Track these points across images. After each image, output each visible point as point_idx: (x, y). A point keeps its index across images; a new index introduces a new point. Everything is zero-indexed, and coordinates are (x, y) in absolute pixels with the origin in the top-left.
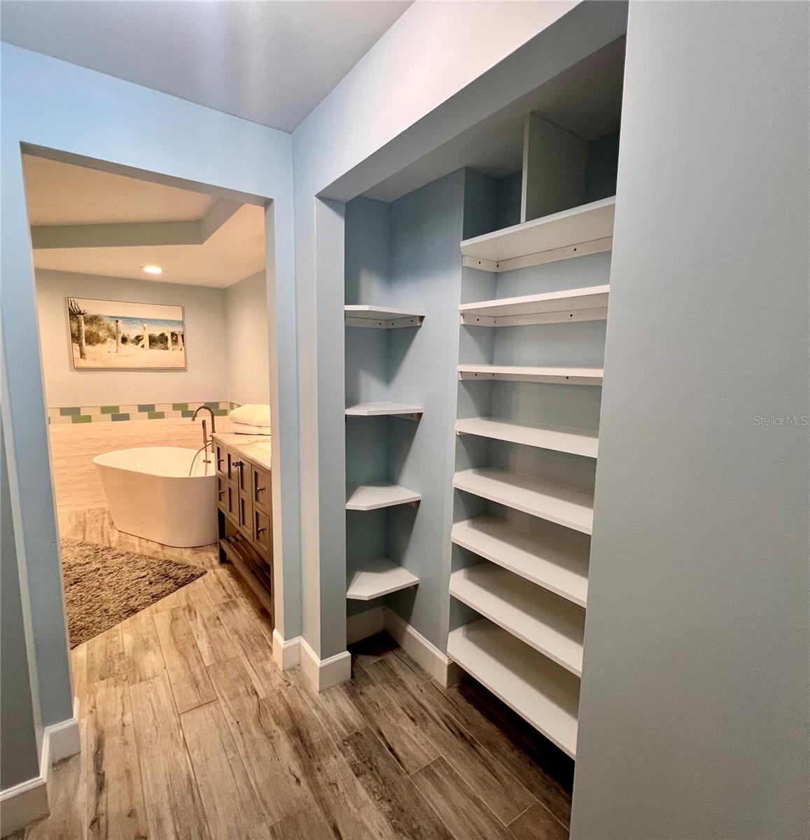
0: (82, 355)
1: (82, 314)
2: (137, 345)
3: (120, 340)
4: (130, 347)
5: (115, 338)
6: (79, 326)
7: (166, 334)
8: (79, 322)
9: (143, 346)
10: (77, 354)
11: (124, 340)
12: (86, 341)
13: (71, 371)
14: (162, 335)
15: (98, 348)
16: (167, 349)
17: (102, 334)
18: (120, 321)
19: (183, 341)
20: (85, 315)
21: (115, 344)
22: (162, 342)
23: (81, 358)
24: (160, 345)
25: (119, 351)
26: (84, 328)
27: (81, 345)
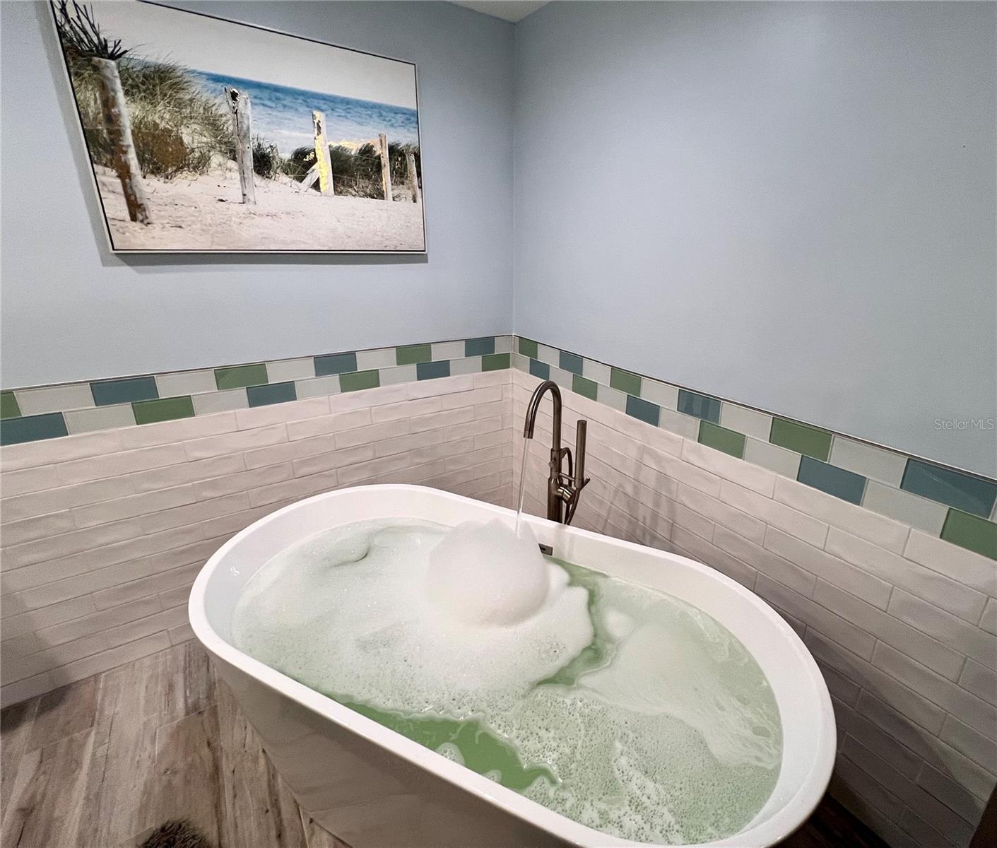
0: (136, 209)
1: (112, 57)
2: (301, 179)
3: (249, 162)
4: (282, 184)
5: (233, 154)
6: (108, 103)
7: (378, 150)
8: (104, 87)
9: (316, 186)
10: (117, 207)
11: (263, 163)
12: (142, 160)
13: (105, 263)
14: (367, 151)
15: (184, 185)
16: (380, 195)
17: (192, 136)
18: (243, 96)
19: (419, 174)
20: (124, 62)
21: (237, 176)
22: (366, 176)
23: (134, 218)
24: (362, 183)
25: (250, 196)
26: (128, 111)
27: (124, 173)
